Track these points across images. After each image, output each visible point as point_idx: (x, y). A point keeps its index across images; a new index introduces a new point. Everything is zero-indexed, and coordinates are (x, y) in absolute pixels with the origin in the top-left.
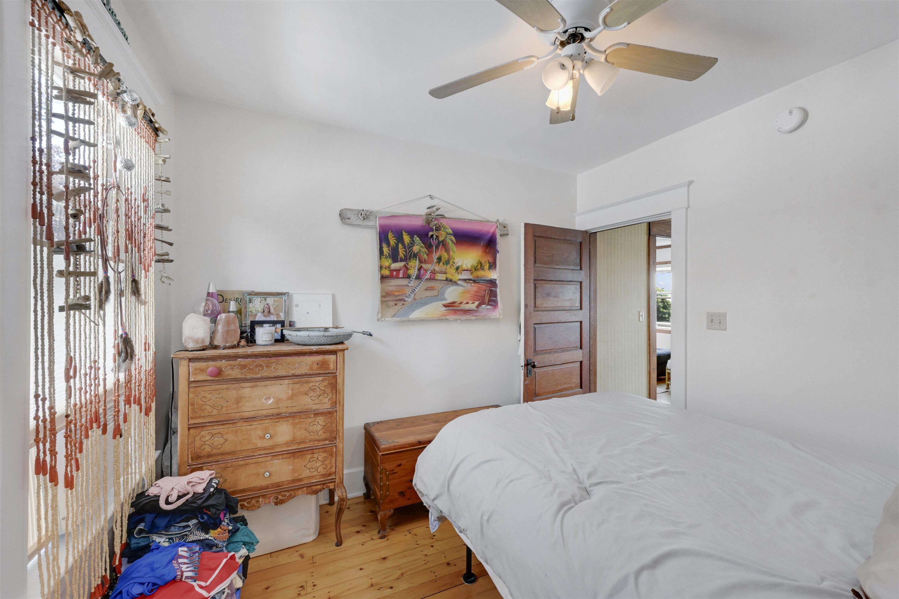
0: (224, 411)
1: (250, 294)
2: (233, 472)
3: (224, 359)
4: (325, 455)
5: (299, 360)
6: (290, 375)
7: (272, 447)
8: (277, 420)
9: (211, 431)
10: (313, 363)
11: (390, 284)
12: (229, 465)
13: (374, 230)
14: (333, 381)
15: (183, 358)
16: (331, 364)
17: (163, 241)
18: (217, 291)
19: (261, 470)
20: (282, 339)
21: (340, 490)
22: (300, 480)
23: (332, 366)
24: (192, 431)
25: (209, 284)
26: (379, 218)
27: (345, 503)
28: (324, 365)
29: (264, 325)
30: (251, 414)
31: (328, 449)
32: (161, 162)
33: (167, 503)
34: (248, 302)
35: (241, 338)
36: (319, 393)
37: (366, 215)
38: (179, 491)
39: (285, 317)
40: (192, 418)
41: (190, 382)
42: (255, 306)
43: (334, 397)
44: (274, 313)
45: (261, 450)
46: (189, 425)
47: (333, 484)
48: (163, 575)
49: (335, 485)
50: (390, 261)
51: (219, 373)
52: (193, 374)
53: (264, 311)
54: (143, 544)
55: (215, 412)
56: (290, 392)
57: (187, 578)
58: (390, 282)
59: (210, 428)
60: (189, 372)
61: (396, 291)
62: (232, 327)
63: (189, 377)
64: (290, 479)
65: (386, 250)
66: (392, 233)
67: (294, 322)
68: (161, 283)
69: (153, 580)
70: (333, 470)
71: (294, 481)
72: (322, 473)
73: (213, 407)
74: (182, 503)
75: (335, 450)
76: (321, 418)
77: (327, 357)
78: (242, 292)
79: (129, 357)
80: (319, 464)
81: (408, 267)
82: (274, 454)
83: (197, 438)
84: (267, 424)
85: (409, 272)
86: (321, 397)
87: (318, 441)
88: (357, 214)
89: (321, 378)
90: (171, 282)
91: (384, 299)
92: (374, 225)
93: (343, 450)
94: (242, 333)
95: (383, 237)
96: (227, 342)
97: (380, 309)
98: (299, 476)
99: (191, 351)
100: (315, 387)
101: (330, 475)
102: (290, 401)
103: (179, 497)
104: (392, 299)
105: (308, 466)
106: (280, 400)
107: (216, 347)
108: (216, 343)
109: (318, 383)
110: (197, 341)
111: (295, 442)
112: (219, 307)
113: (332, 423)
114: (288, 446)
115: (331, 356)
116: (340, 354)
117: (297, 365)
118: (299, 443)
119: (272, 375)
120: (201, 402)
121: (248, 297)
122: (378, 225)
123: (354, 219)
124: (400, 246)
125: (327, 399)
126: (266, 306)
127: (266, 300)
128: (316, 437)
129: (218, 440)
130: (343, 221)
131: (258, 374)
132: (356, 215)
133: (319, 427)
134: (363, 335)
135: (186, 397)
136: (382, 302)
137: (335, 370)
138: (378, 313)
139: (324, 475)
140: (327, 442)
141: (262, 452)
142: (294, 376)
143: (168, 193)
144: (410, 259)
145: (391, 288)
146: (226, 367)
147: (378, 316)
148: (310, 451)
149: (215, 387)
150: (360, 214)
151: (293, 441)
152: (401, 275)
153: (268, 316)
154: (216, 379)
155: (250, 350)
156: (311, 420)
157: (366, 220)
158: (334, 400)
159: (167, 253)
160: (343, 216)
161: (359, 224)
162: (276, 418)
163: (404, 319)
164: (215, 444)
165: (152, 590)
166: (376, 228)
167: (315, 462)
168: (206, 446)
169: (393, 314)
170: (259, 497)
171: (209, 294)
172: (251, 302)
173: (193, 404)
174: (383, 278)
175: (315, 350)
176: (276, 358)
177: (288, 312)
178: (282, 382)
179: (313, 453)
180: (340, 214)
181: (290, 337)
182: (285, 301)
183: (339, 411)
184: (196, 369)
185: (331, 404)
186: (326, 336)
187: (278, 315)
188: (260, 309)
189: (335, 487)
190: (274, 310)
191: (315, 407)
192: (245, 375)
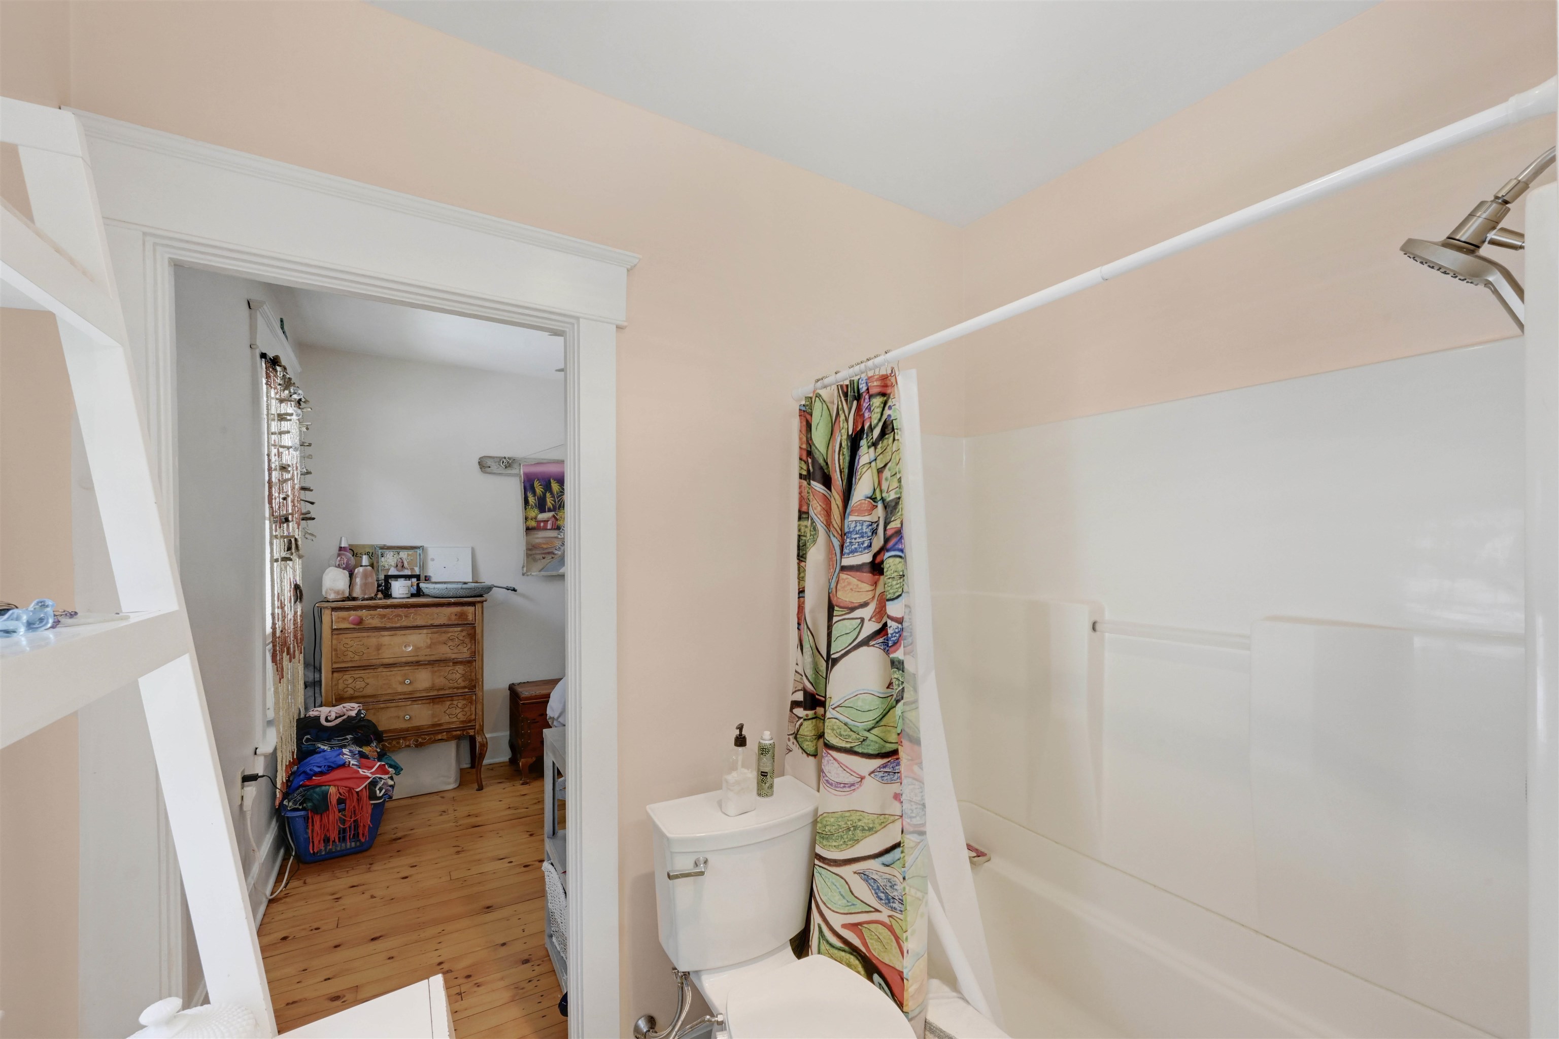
0: (365, 657)
1: (383, 548)
2: (374, 714)
3: (365, 609)
4: (464, 702)
5: (438, 611)
6: (429, 625)
7: (411, 693)
8: (416, 667)
9: (353, 675)
10: (451, 614)
11: (537, 536)
12: (371, 707)
13: (518, 479)
14: (472, 632)
15: (326, 608)
16: (469, 615)
17: (306, 501)
18: (349, 545)
19: (401, 714)
20: (419, 593)
21: (480, 736)
22: (440, 725)
23: (470, 617)
24: (335, 675)
25: (341, 538)
26: (523, 466)
27: (485, 749)
28: (462, 615)
29: (399, 579)
30: (391, 661)
31: (467, 696)
32: (304, 429)
33: (327, 720)
34: (380, 555)
35: (378, 591)
36: (458, 644)
37: (509, 463)
38: (336, 713)
39: (420, 572)
40: (335, 663)
41: (333, 630)
42: (388, 560)
43: (473, 647)
44: (408, 568)
45: (401, 695)
46: (332, 669)
47: (473, 730)
48: (335, 761)
49: (475, 732)
50: (536, 511)
51: (360, 621)
52: (336, 622)
53: (397, 566)
54: (311, 748)
55: (357, 658)
56: (429, 641)
57: (353, 765)
58: (537, 534)
59: (352, 672)
60: (332, 620)
61: (544, 544)
62: (370, 580)
63: (332, 625)
64: (430, 723)
65: (531, 499)
66: (538, 482)
67: (430, 576)
68: (305, 539)
69: (329, 764)
70: (473, 717)
71: (433, 725)
72: (461, 719)
73: (355, 653)
74: (339, 722)
75: (474, 698)
76: (459, 667)
77: (465, 608)
78: (372, 546)
79: (299, 600)
80: (458, 710)
81: (558, 517)
82: (414, 699)
83: (341, 681)
84: (406, 671)
85: (559, 522)
86: (459, 647)
87: (458, 688)
88: (499, 462)
89: (459, 629)
90: (313, 538)
91: (529, 552)
92: (518, 473)
93: (483, 700)
94: (379, 586)
95: (528, 485)
96: (365, 594)
97: (525, 562)
98: (439, 720)
99: (332, 602)
100: (453, 637)
101: (470, 721)
102: (429, 650)
103: (336, 718)
104: (539, 552)
105: (447, 712)
106: (419, 648)
107: (354, 599)
108: (355, 595)
109: (457, 633)
110: (337, 592)
111: (435, 688)
112: (353, 561)
113: (471, 672)
114: (427, 693)
115: (469, 608)
116: (478, 606)
117: (436, 616)
118: (439, 690)
119: (409, 624)
120: (343, 648)
121: (380, 551)
122: (522, 473)
123: (494, 467)
124: (548, 495)
125: (466, 649)
126: (399, 560)
127: (399, 554)
128: (456, 685)
129: (359, 684)
130: (483, 469)
131: (397, 623)
132: (497, 463)
133: (458, 676)
134: (507, 590)
135: (330, 643)
136: (528, 556)
137: (474, 621)
138: (523, 567)
139: (463, 722)
140: (467, 690)
141: (400, 697)
142: (432, 626)
143: (310, 457)
144: (559, 509)
145: (537, 541)
146: (367, 616)
147: (523, 570)
148: (450, 698)
149: (356, 635)
150: (501, 462)
151: (432, 688)
152: (549, 526)
153: (402, 570)
154: (358, 627)
155: (389, 602)
156: (450, 668)
157: (509, 468)
158: (473, 650)
159: (309, 511)
160: (483, 465)
161: (501, 472)
162: (415, 666)
163: (554, 573)
164: (357, 687)
165: (328, 770)
166: (520, 476)
167: (454, 708)
168: (349, 689)
169: (541, 568)
170: (399, 738)
171: (341, 549)
172: (383, 556)
173: (336, 650)
174: (528, 529)
175: (453, 601)
176: (414, 609)
177: (423, 567)
178: (421, 631)
179: (453, 700)
180: (479, 462)
181: (427, 590)
182: (420, 555)
183: (479, 660)
184: (339, 618)
185: (471, 654)
186: (464, 589)
187: (412, 569)
188: (393, 564)
189: (475, 734)
190: (408, 564)
191: (453, 656)
192: (385, 624)
